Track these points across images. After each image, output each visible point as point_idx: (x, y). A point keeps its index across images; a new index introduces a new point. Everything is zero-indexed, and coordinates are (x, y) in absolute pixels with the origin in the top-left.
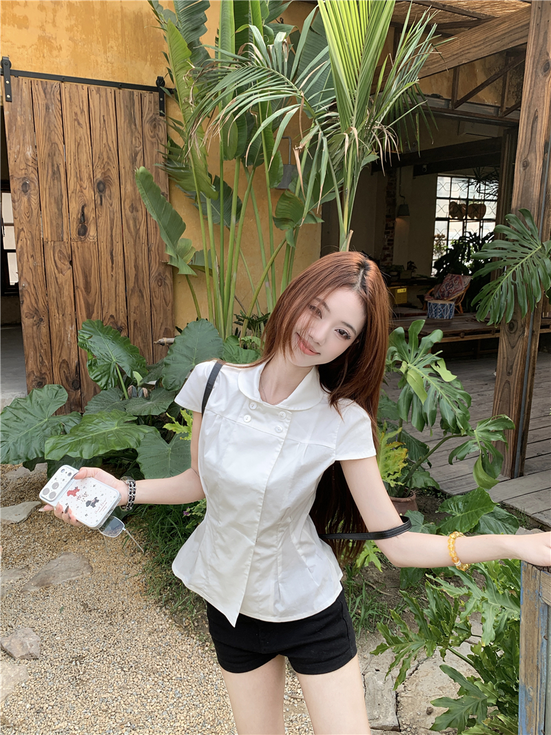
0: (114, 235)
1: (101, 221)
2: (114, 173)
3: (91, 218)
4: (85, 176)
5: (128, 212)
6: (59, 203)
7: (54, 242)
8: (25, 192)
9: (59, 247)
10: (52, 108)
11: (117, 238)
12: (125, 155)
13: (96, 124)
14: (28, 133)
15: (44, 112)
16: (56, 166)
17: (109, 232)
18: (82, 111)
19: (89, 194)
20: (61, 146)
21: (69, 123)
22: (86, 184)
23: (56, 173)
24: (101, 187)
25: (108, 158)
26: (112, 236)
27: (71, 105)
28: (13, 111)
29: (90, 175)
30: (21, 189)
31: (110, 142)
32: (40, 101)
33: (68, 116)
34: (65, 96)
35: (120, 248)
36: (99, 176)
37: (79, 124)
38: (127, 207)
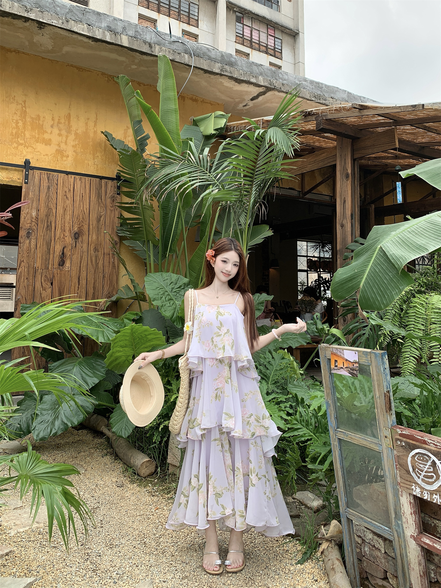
0: (82, 266)
1: (75, 257)
2: (86, 227)
3: (68, 255)
4: (67, 229)
5: (92, 252)
6: (49, 245)
7: (43, 270)
8: (28, 237)
9: (45, 273)
10: (52, 188)
11: (84, 269)
12: (94, 217)
13: (77, 198)
14: (35, 202)
15: (46, 191)
16: (49, 222)
17: (79, 265)
18: (70, 190)
19: (69, 240)
20: (54, 211)
21: (60, 197)
22: (67, 234)
23: (49, 227)
24: (77, 236)
25: (83, 218)
26: (80, 267)
27: (63, 187)
28: (28, 189)
29: (70, 228)
30: (26, 235)
31: (85, 209)
32: (45, 184)
33: (61, 193)
34: (60, 181)
35: (85, 274)
36: (76, 229)
37: (67, 198)
38: (92, 249)
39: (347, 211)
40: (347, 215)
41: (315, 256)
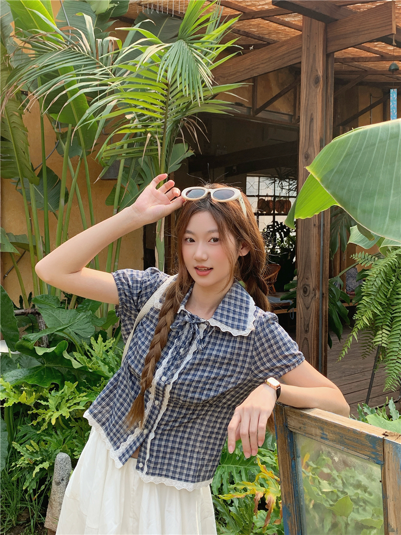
39: (314, 134)
40: (314, 141)
41: (269, 194)
